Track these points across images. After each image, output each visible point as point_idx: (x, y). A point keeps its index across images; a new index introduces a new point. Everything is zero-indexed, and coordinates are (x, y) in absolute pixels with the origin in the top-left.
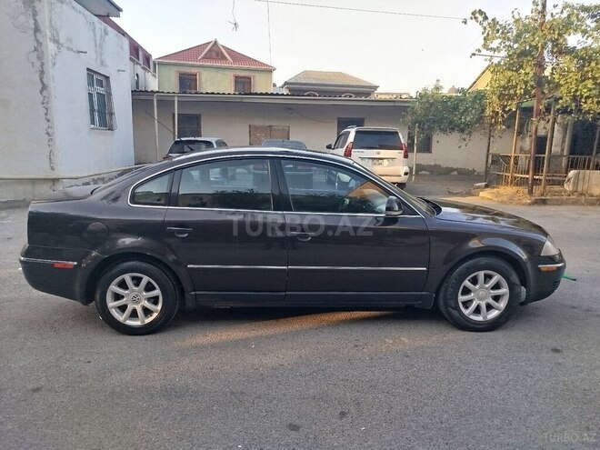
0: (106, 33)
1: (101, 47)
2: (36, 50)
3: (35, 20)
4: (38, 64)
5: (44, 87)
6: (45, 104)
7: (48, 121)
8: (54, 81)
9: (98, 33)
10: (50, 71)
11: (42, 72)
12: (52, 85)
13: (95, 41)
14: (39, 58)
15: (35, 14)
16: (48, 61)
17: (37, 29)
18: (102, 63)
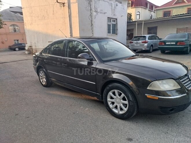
0: (117, 5)
1: (114, 10)
2: (90, 15)
3: (91, 7)
4: (91, 19)
5: (92, 25)
6: (92, 29)
7: (93, 34)
8: (94, 23)
9: (113, 6)
10: (94, 20)
11: (92, 21)
12: (94, 24)
13: (112, 9)
14: (91, 17)
15: (91, 5)
16: (93, 17)
17: (91, 10)
18: (114, 15)
